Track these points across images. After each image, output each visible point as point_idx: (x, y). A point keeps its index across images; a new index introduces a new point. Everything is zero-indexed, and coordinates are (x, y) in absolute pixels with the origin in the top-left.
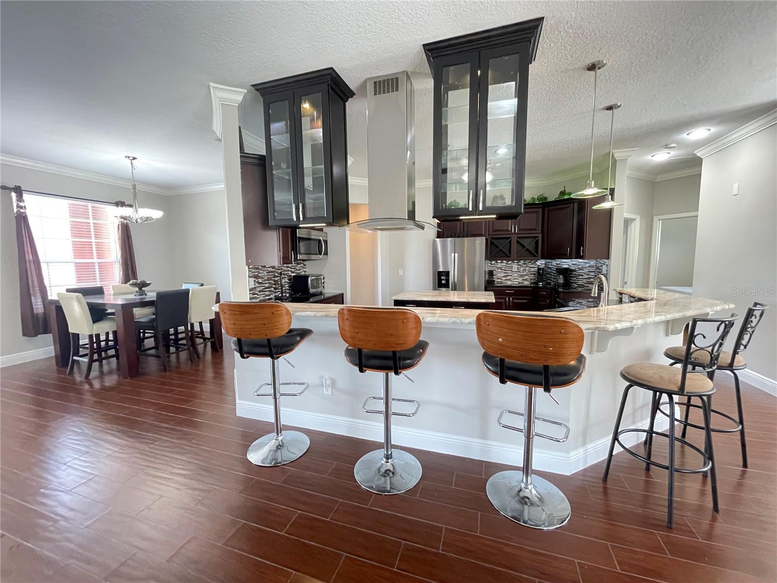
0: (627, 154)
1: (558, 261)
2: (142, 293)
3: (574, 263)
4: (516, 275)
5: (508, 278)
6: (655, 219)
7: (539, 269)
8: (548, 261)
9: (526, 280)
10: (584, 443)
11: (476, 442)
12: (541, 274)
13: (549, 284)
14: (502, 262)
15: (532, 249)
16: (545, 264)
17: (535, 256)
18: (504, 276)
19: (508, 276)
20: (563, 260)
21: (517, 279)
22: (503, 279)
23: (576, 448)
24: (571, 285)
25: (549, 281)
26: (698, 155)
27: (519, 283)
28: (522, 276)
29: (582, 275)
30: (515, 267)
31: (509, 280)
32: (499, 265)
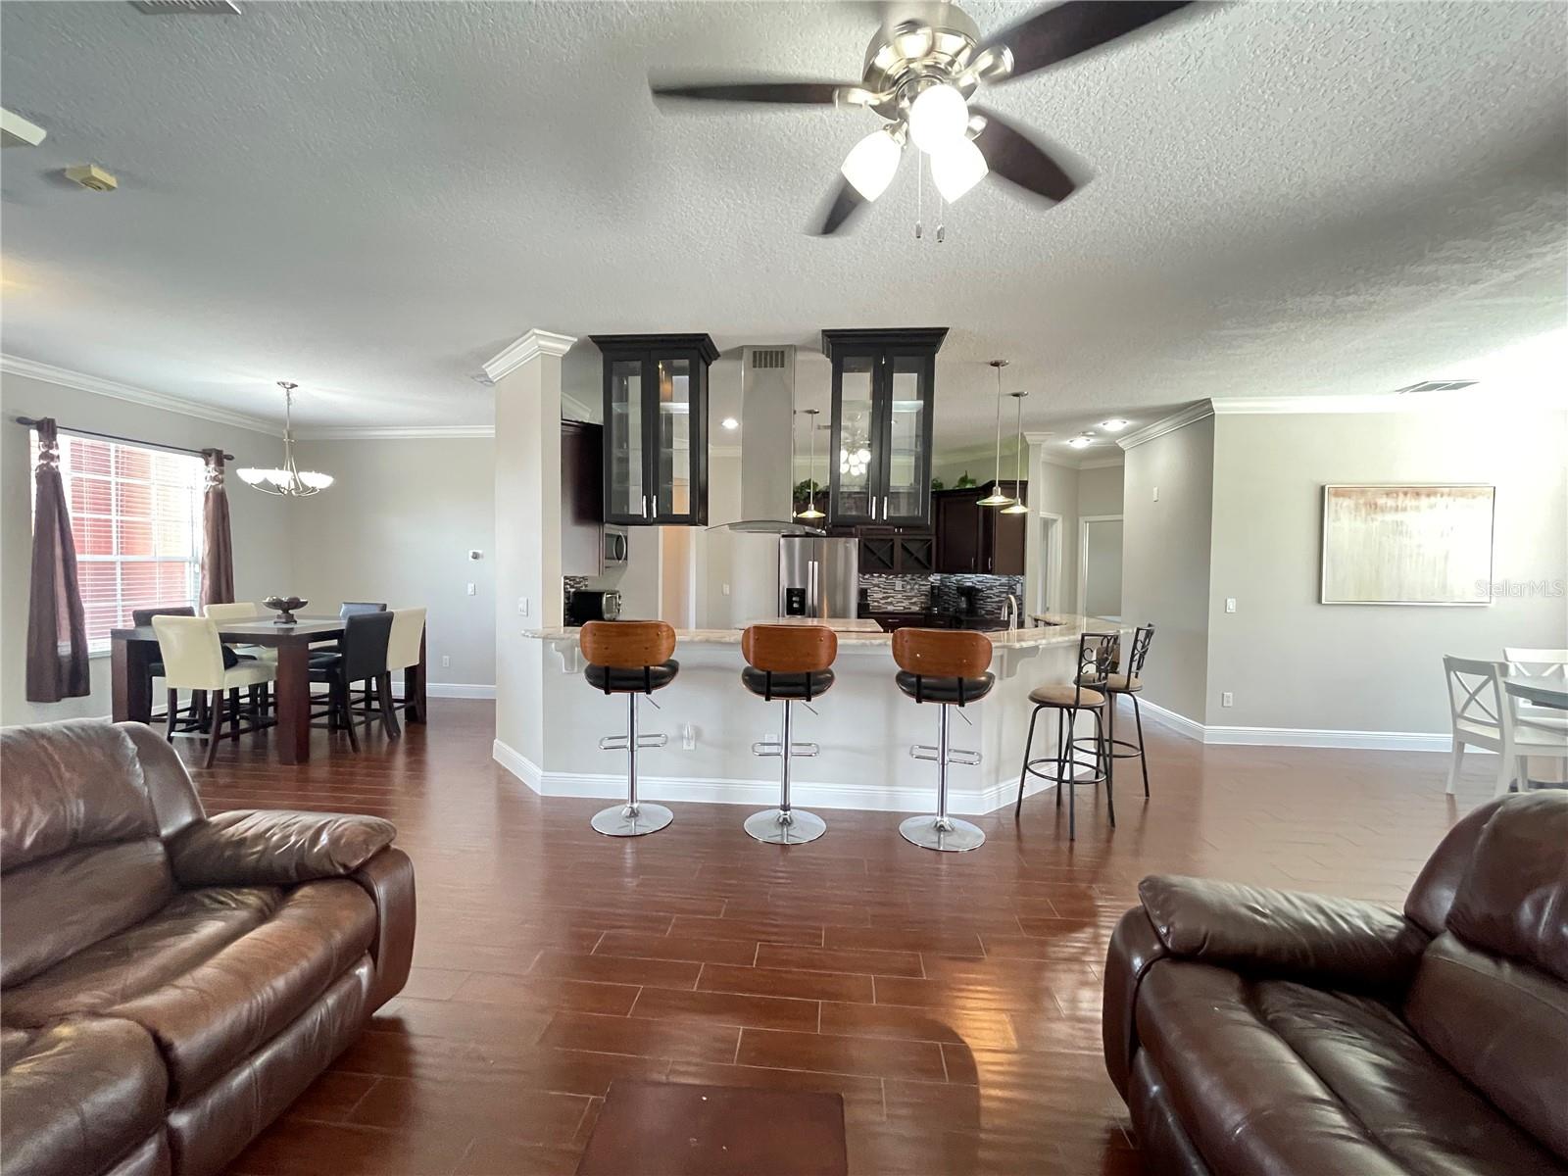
0: (1041, 438)
1: (959, 577)
2: (291, 619)
3: (981, 579)
4: (900, 596)
5: (889, 600)
6: (1082, 520)
7: (933, 588)
8: (945, 575)
9: (914, 604)
10: (997, 782)
11: (882, 791)
12: (935, 594)
13: (947, 609)
14: (880, 577)
15: (921, 556)
16: (941, 580)
17: (928, 569)
18: (884, 598)
19: (888, 597)
20: (966, 576)
21: (902, 602)
22: (882, 602)
23: (989, 786)
24: (977, 612)
25: (946, 606)
26: (1121, 445)
27: (905, 608)
28: (909, 598)
29: (991, 598)
30: (899, 584)
31: (891, 603)
32: (876, 581)
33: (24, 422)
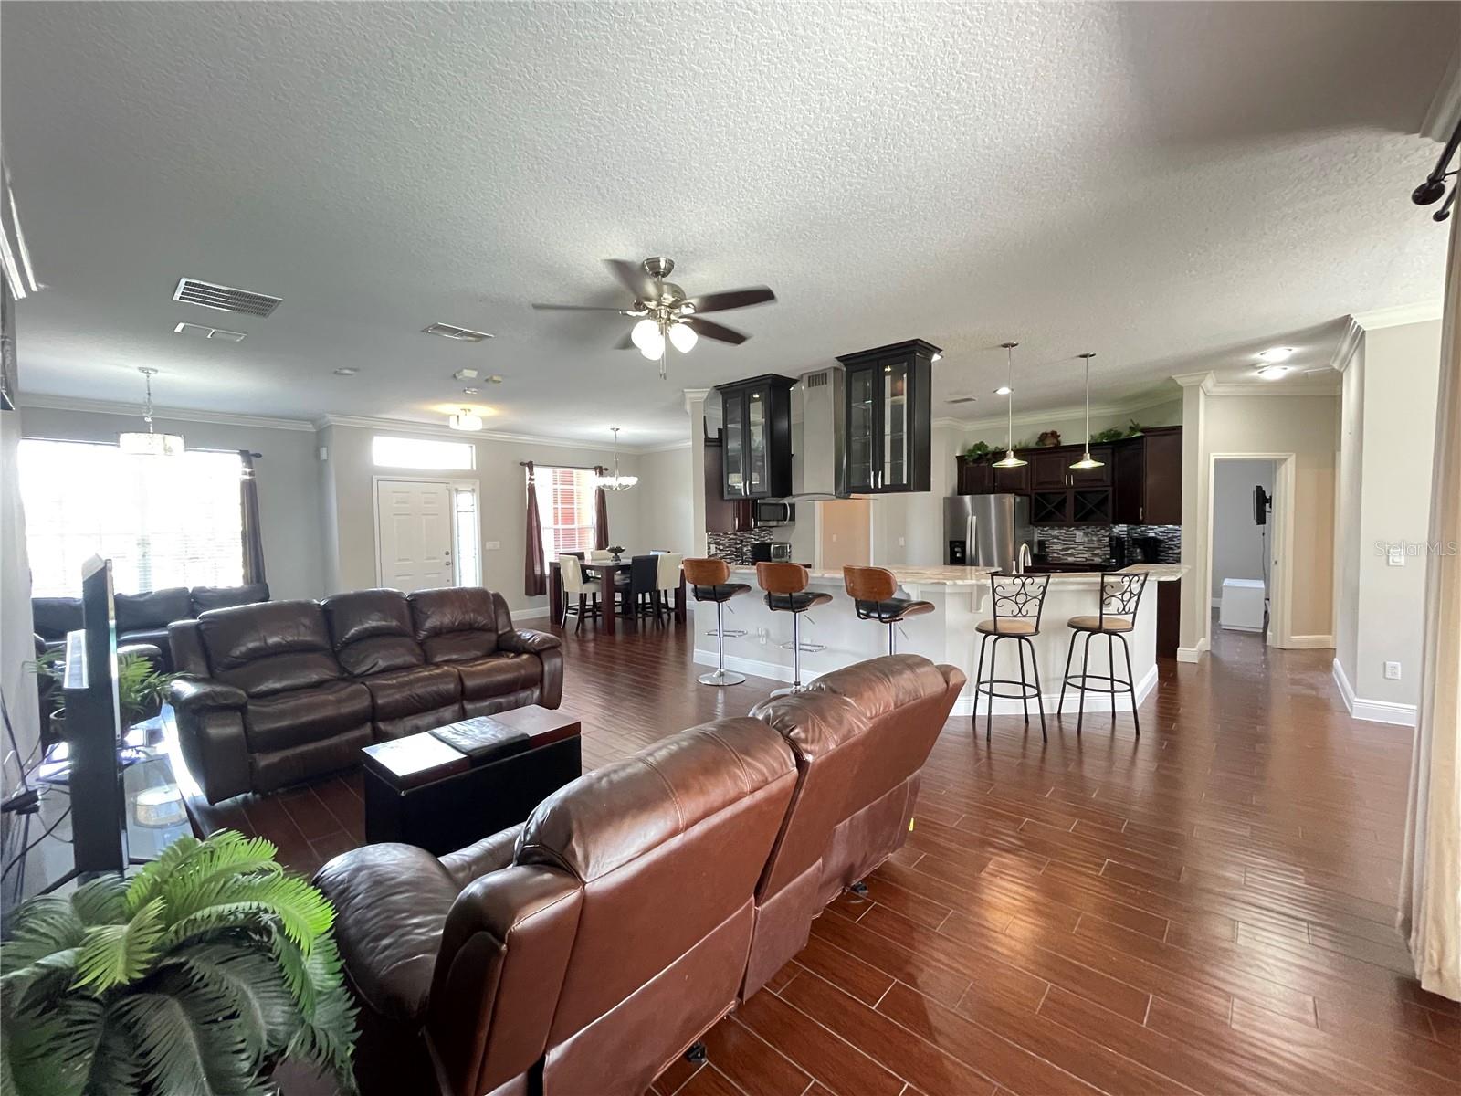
1: (1144, 528)
2: (617, 558)
4: (1081, 547)
5: (1070, 552)
7: (1112, 539)
8: (1132, 526)
12: (1114, 545)
14: (1059, 529)
16: (1128, 531)
17: (1104, 520)
18: (1063, 550)
19: (1068, 549)
20: (1150, 526)
21: (1083, 554)
22: (1062, 553)
27: (1087, 560)
28: (1090, 549)
29: (1172, 549)
30: (1079, 536)
31: (1071, 555)
32: (1056, 532)
33: (522, 464)
